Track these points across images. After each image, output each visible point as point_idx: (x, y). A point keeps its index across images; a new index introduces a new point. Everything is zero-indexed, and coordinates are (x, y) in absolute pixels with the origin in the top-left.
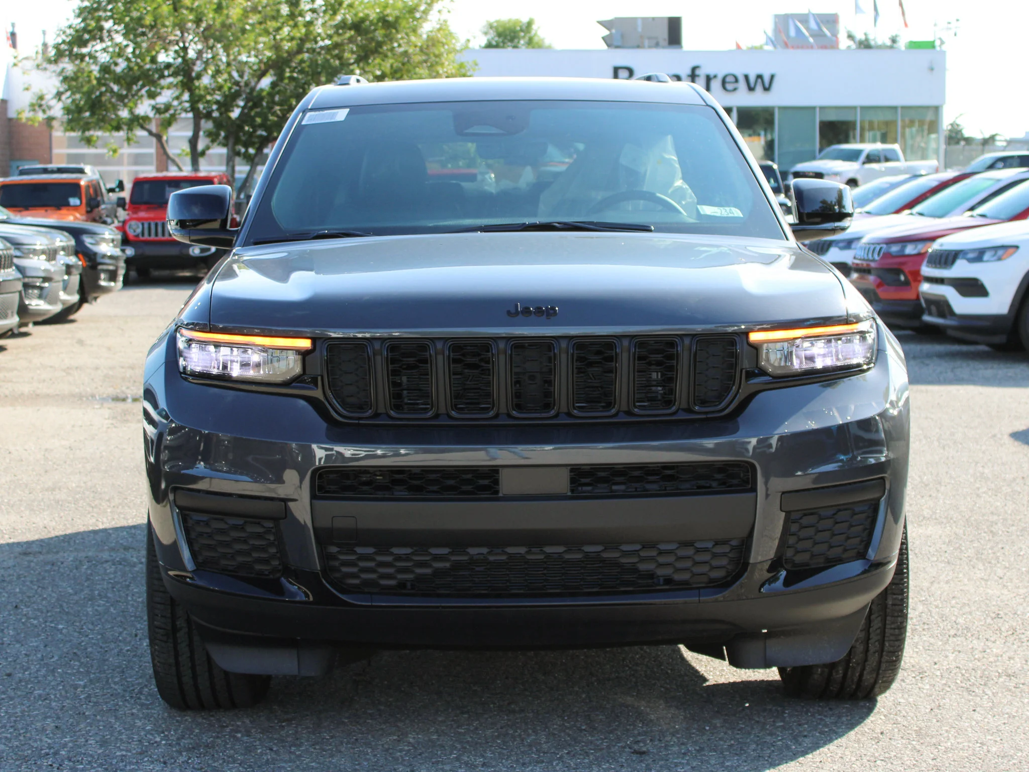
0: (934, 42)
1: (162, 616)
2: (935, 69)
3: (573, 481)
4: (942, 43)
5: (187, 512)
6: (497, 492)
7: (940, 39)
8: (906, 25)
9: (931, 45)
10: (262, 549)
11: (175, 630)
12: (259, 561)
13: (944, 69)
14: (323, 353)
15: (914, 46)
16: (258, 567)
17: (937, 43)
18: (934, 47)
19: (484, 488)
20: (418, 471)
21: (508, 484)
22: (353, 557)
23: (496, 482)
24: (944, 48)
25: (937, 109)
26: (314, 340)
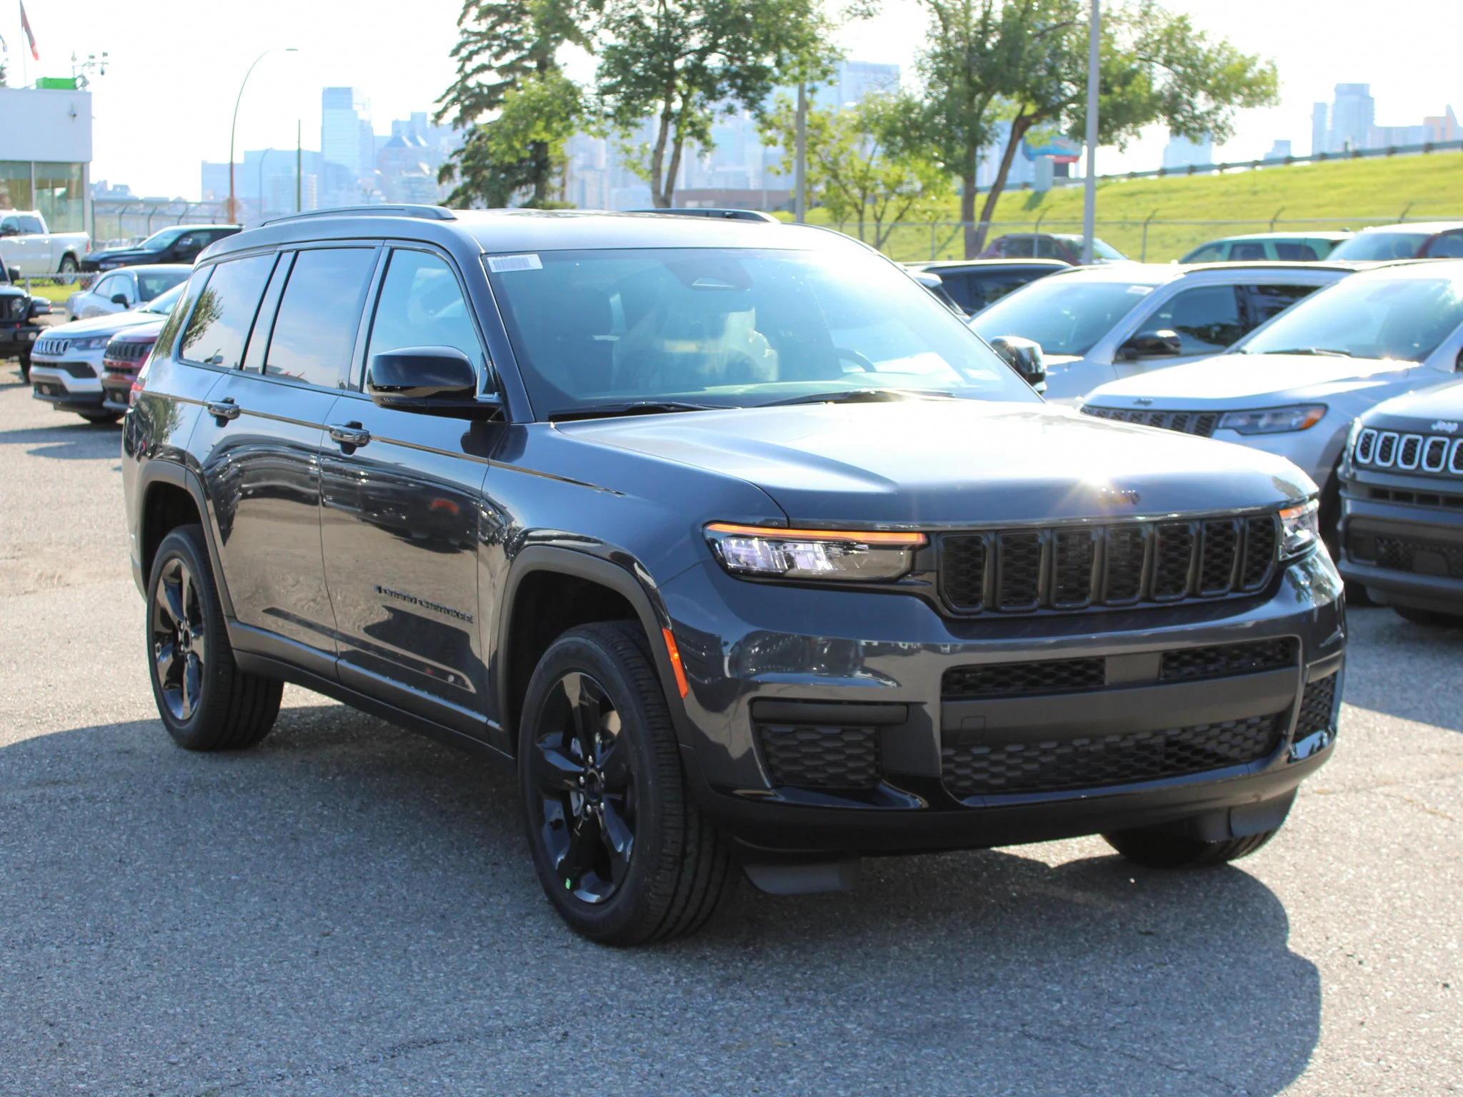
0: (75, 80)
1: (673, 842)
2: (79, 114)
3: (1164, 666)
4: (85, 83)
5: (762, 725)
6: (1102, 682)
7: (82, 77)
8: (36, 55)
9: (70, 85)
10: (858, 758)
11: (684, 855)
12: (853, 771)
13: (89, 117)
14: (938, 545)
15: (49, 84)
16: (852, 777)
17: (79, 82)
18: (75, 87)
19: (1093, 678)
20: (1035, 665)
21: (1111, 674)
22: (969, 758)
23: (1102, 672)
24: (88, 89)
25: (83, 167)
26: (927, 534)
